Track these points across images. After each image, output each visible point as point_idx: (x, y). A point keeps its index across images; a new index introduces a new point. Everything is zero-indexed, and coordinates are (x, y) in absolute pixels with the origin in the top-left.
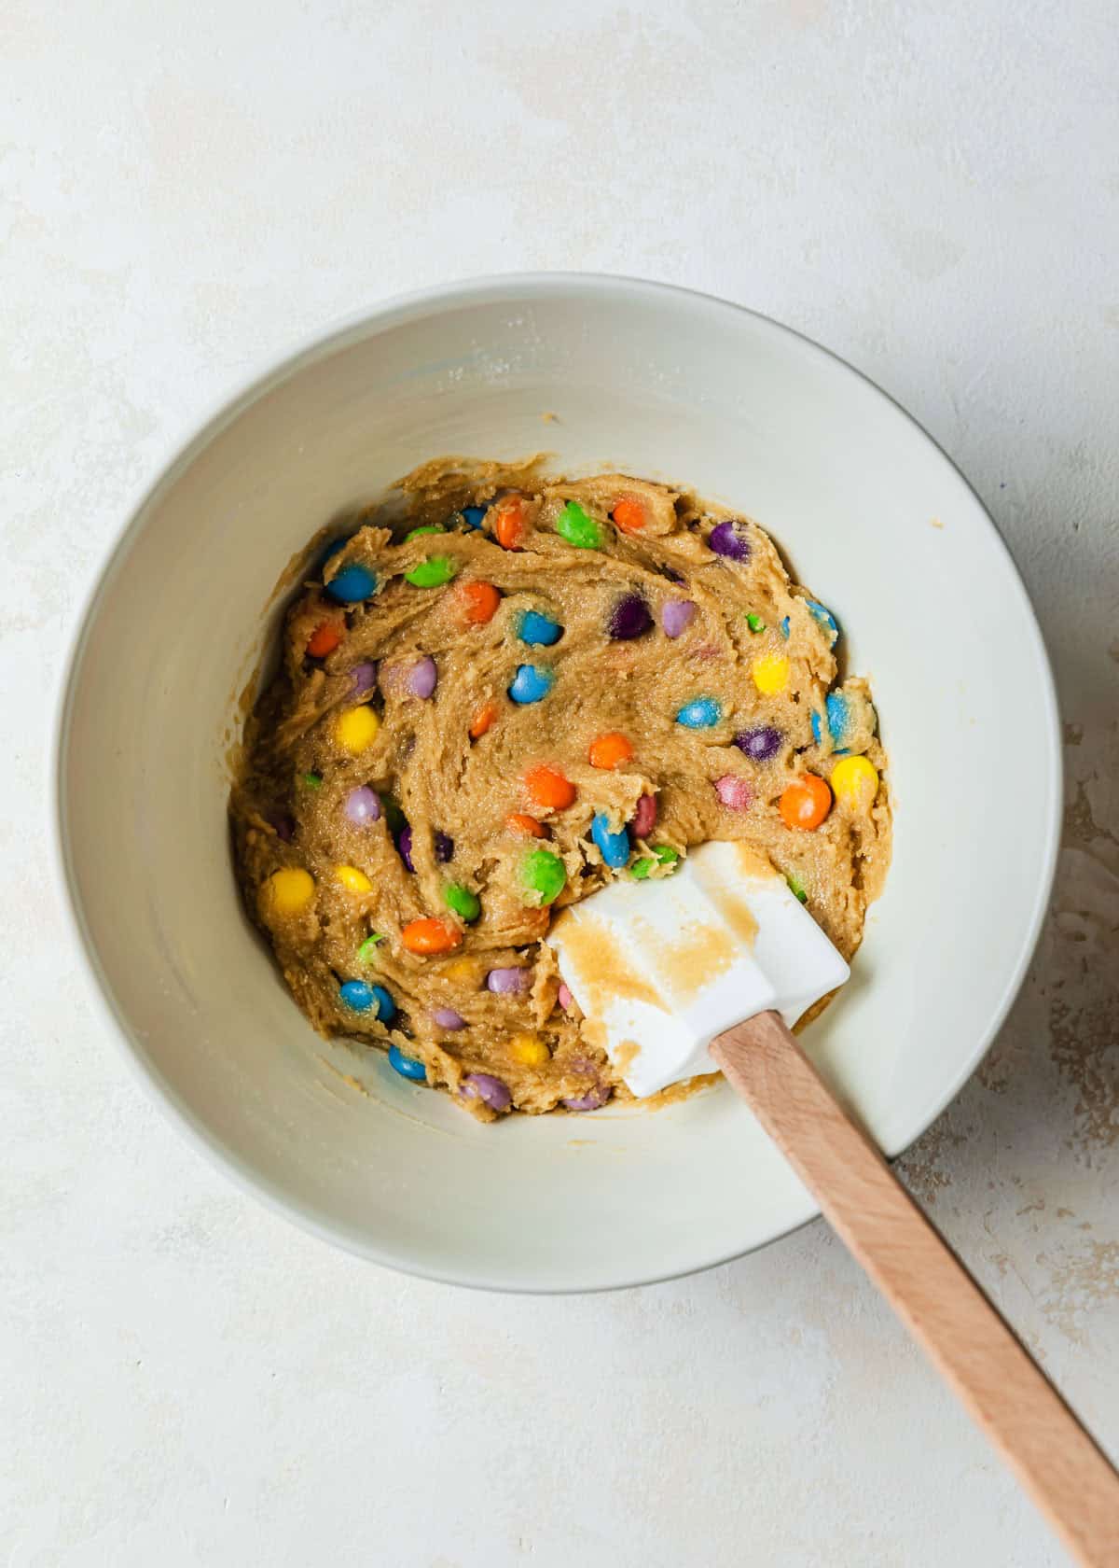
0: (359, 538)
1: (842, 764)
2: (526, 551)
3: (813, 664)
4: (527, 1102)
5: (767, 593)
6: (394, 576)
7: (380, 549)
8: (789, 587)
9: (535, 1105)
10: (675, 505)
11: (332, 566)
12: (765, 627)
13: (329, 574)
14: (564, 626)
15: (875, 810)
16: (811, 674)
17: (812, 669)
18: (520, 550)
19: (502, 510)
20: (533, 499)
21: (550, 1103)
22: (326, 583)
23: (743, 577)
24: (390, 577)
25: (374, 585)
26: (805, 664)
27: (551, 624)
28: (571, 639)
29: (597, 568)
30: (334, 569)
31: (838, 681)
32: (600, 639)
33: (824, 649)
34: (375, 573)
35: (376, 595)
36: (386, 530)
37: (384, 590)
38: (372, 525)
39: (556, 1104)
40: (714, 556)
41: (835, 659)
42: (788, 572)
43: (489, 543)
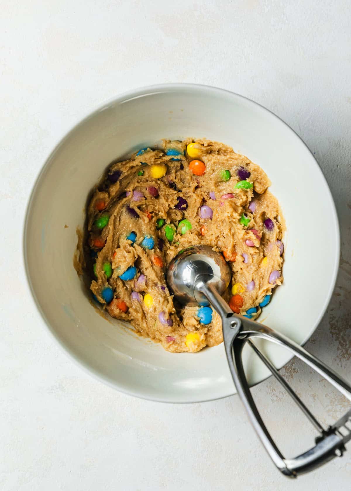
0: (93, 290)
1: (188, 153)
2: (106, 239)
3: (156, 157)
4: (279, 266)
5: (132, 167)
6: (107, 282)
7: (97, 284)
8: (131, 161)
9: (281, 264)
10: (100, 191)
11: (101, 300)
12: (142, 170)
13: (102, 301)
14: (132, 231)
15: (204, 145)
16: (159, 159)
17: (158, 158)
18: (106, 241)
19: (92, 245)
20: (91, 235)
21: (281, 259)
22: (106, 303)
23: (126, 174)
24: (107, 283)
25: (109, 288)
26: (156, 160)
27: (130, 235)
28: (136, 230)
29: (116, 218)
30: (102, 300)
31: (163, 151)
32: (138, 221)
33: (153, 153)
34: (105, 287)
35: (112, 288)
36: (92, 282)
37: (111, 285)
38: (90, 285)
39: (281, 257)
40: (118, 182)
41: (156, 150)
42: (127, 160)
43: (102, 250)
